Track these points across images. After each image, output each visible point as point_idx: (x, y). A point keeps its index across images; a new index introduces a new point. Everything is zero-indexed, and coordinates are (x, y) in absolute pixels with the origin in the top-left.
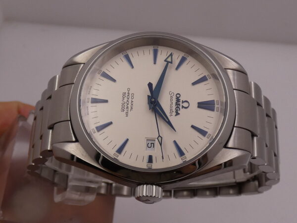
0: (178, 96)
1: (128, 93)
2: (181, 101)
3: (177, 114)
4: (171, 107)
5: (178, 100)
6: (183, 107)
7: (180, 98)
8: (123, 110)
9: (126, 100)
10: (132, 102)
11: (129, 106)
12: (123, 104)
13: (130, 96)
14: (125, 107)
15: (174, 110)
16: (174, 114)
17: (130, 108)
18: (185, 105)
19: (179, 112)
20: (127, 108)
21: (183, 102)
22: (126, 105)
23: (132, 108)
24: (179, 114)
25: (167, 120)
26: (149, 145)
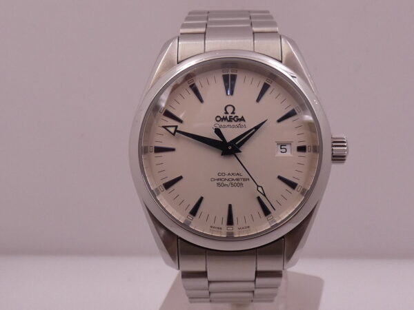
0: (218, 119)
1: (218, 180)
2: (225, 115)
3: (242, 119)
4: (234, 127)
5: (224, 119)
6: (233, 113)
7: (222, 117)
8: (241, 184)
9: (226, 182)
10: (229, 174)
11: (235, 177)
12: (233, 185)
13: (221, 177)
14: (237, 182)
15: (238, 123)
16: (242, 123)
17: (238, 177)
18: (230, 110)
19: (240, 117)
20: (237, 180)
21: (227, 113)
22: (233, 182)
23: (238, 174)
24: (242, 117)
25: (254, 130)
26: (284, 150)
